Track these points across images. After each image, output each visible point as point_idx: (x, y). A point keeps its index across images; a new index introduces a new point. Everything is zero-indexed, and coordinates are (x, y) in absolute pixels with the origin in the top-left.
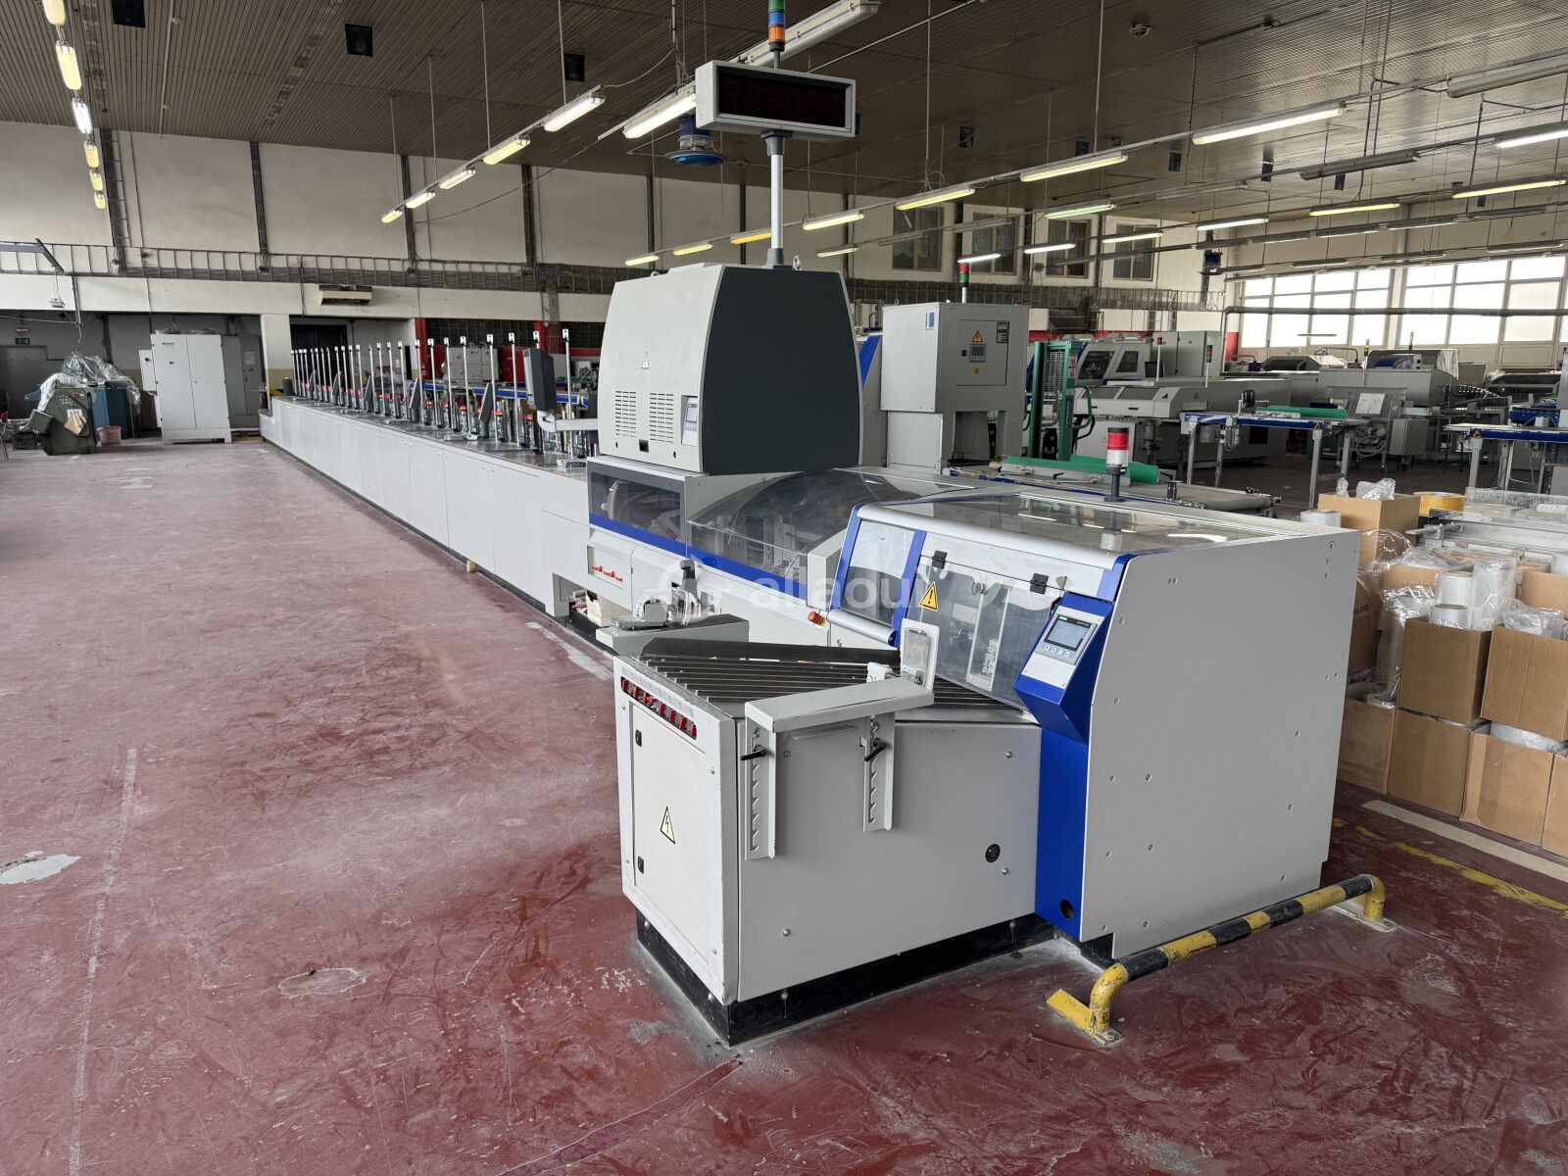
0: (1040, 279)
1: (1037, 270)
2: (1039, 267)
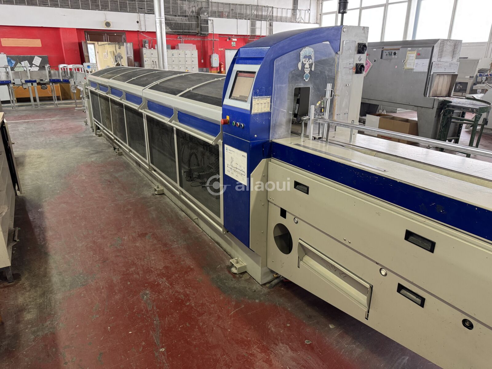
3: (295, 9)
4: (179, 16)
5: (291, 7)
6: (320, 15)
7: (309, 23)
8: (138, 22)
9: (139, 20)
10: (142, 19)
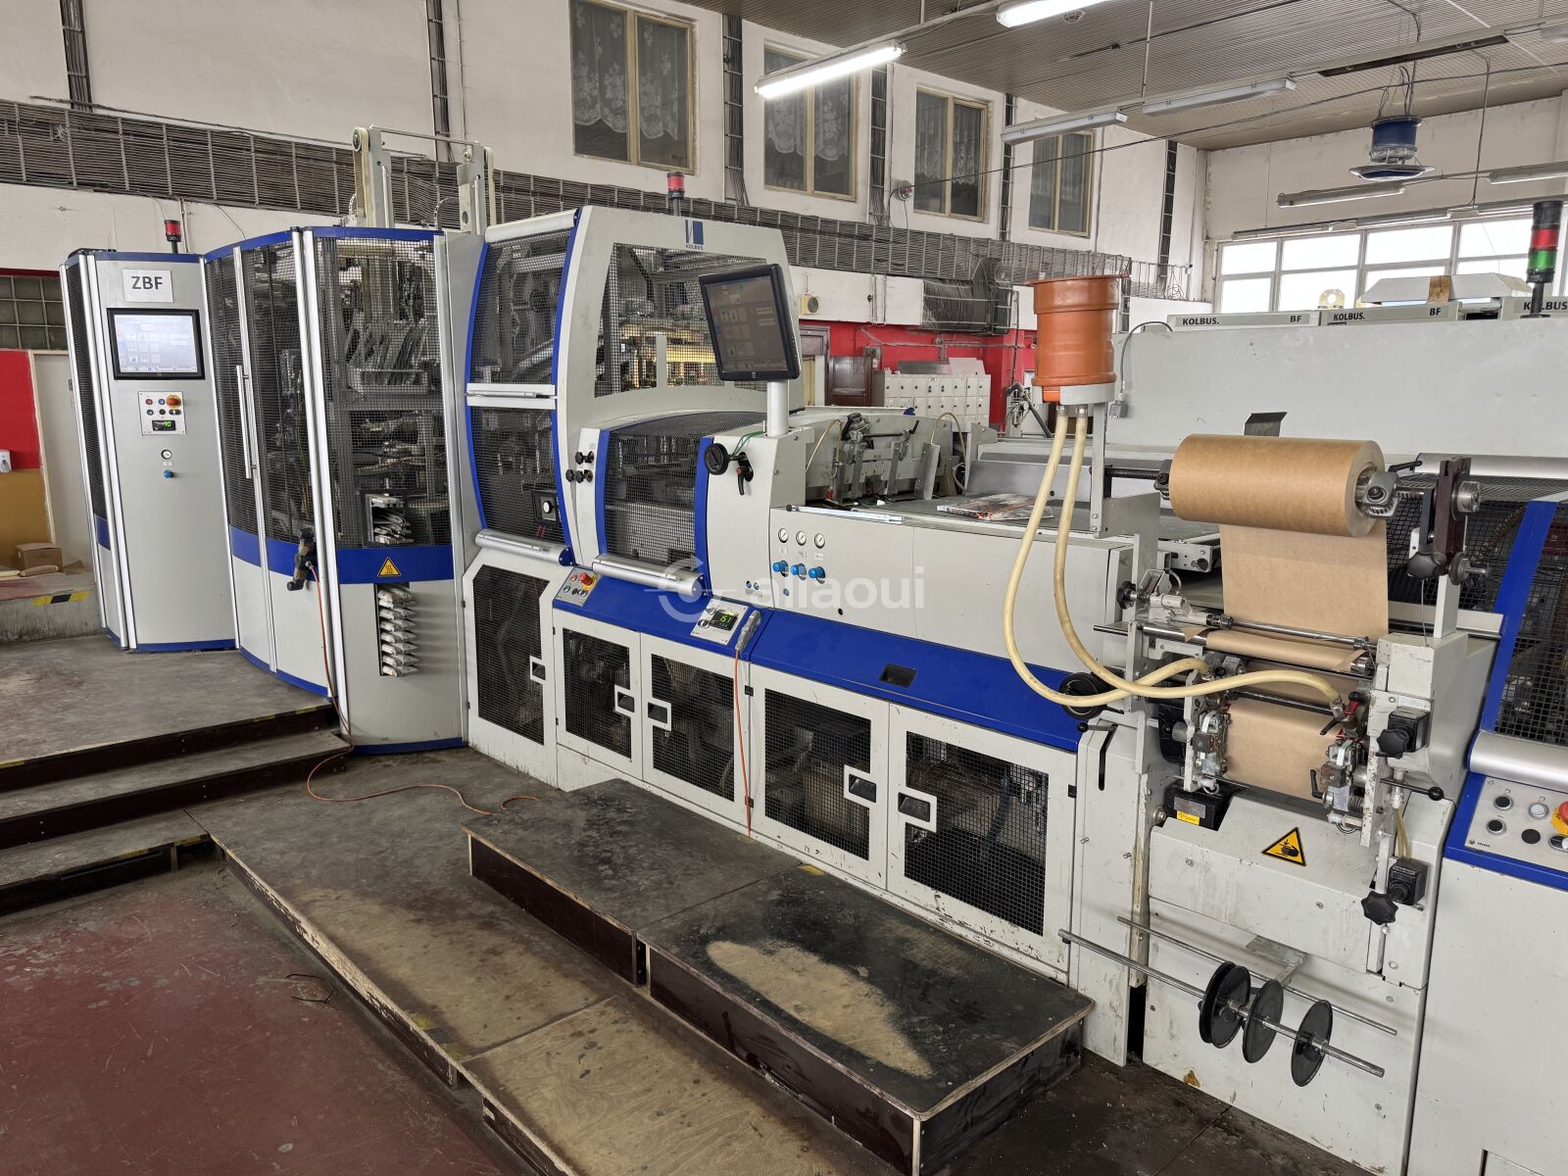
0: (904, 215)
1: (897, 197)
2: (901, 191)
3: (1163, 265)
4: (951, 281)
5: (1155, 258)
6: (1215, 279)
7: (1188, 300)
8: (870, 298)
9: (872, 293)
10: (880, 289)
